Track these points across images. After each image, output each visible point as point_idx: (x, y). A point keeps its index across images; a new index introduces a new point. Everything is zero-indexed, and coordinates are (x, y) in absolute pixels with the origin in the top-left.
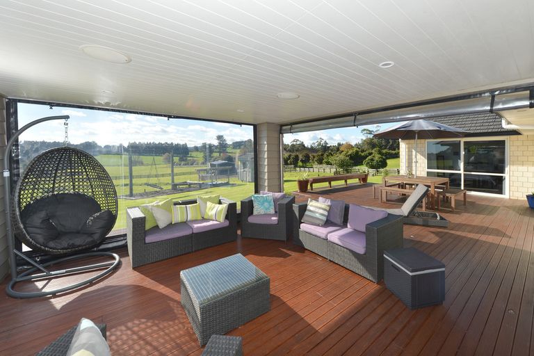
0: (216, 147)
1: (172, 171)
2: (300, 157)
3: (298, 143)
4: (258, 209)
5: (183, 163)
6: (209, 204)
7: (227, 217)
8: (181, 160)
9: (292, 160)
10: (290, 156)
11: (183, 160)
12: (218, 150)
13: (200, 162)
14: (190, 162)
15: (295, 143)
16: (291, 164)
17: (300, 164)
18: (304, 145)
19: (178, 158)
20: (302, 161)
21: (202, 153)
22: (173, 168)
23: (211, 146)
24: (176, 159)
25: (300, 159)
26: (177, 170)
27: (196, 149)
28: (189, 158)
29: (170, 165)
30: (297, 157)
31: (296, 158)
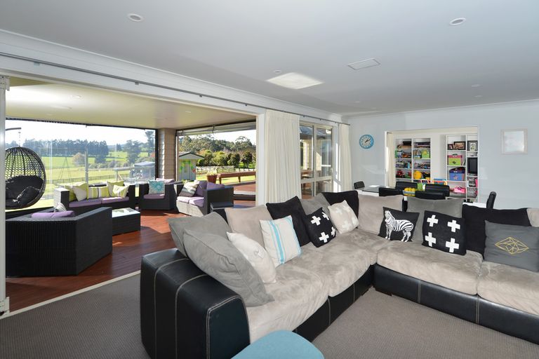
0: (145, 145)
1: (87, 174)
2: (242, 157)
3: (245, 140)
4: (152, 190)
5: (100, 165)
6: (115, 186)
7: (127, 195)
8: (98, 161)
9: (232, 160)
10: (230, 156)
11: (101, 162)
12: (145, 149)
13: (123, 164)
14: (109, 164)
15: (240, 141)
16: (231, 165)
17: (241, 164)
18: (250, 144)
19: (94, 159)
20: (243, 161)
21: (126, 153)
22: (87, 171)
23: (137, 144)
24: (92, 160)
25: (241, 159)
26: (92, 173)
27: (119, 148)
28: (107, 160)
29: (84, 168)
30: (238, 156)
31: (237, 158)
